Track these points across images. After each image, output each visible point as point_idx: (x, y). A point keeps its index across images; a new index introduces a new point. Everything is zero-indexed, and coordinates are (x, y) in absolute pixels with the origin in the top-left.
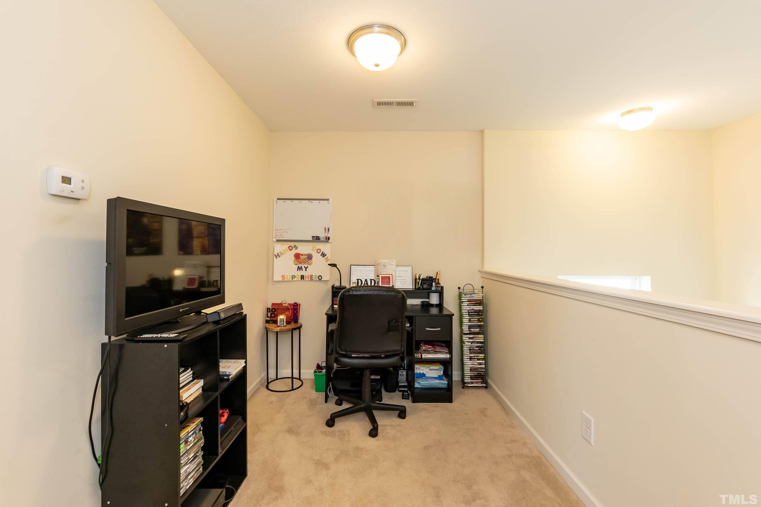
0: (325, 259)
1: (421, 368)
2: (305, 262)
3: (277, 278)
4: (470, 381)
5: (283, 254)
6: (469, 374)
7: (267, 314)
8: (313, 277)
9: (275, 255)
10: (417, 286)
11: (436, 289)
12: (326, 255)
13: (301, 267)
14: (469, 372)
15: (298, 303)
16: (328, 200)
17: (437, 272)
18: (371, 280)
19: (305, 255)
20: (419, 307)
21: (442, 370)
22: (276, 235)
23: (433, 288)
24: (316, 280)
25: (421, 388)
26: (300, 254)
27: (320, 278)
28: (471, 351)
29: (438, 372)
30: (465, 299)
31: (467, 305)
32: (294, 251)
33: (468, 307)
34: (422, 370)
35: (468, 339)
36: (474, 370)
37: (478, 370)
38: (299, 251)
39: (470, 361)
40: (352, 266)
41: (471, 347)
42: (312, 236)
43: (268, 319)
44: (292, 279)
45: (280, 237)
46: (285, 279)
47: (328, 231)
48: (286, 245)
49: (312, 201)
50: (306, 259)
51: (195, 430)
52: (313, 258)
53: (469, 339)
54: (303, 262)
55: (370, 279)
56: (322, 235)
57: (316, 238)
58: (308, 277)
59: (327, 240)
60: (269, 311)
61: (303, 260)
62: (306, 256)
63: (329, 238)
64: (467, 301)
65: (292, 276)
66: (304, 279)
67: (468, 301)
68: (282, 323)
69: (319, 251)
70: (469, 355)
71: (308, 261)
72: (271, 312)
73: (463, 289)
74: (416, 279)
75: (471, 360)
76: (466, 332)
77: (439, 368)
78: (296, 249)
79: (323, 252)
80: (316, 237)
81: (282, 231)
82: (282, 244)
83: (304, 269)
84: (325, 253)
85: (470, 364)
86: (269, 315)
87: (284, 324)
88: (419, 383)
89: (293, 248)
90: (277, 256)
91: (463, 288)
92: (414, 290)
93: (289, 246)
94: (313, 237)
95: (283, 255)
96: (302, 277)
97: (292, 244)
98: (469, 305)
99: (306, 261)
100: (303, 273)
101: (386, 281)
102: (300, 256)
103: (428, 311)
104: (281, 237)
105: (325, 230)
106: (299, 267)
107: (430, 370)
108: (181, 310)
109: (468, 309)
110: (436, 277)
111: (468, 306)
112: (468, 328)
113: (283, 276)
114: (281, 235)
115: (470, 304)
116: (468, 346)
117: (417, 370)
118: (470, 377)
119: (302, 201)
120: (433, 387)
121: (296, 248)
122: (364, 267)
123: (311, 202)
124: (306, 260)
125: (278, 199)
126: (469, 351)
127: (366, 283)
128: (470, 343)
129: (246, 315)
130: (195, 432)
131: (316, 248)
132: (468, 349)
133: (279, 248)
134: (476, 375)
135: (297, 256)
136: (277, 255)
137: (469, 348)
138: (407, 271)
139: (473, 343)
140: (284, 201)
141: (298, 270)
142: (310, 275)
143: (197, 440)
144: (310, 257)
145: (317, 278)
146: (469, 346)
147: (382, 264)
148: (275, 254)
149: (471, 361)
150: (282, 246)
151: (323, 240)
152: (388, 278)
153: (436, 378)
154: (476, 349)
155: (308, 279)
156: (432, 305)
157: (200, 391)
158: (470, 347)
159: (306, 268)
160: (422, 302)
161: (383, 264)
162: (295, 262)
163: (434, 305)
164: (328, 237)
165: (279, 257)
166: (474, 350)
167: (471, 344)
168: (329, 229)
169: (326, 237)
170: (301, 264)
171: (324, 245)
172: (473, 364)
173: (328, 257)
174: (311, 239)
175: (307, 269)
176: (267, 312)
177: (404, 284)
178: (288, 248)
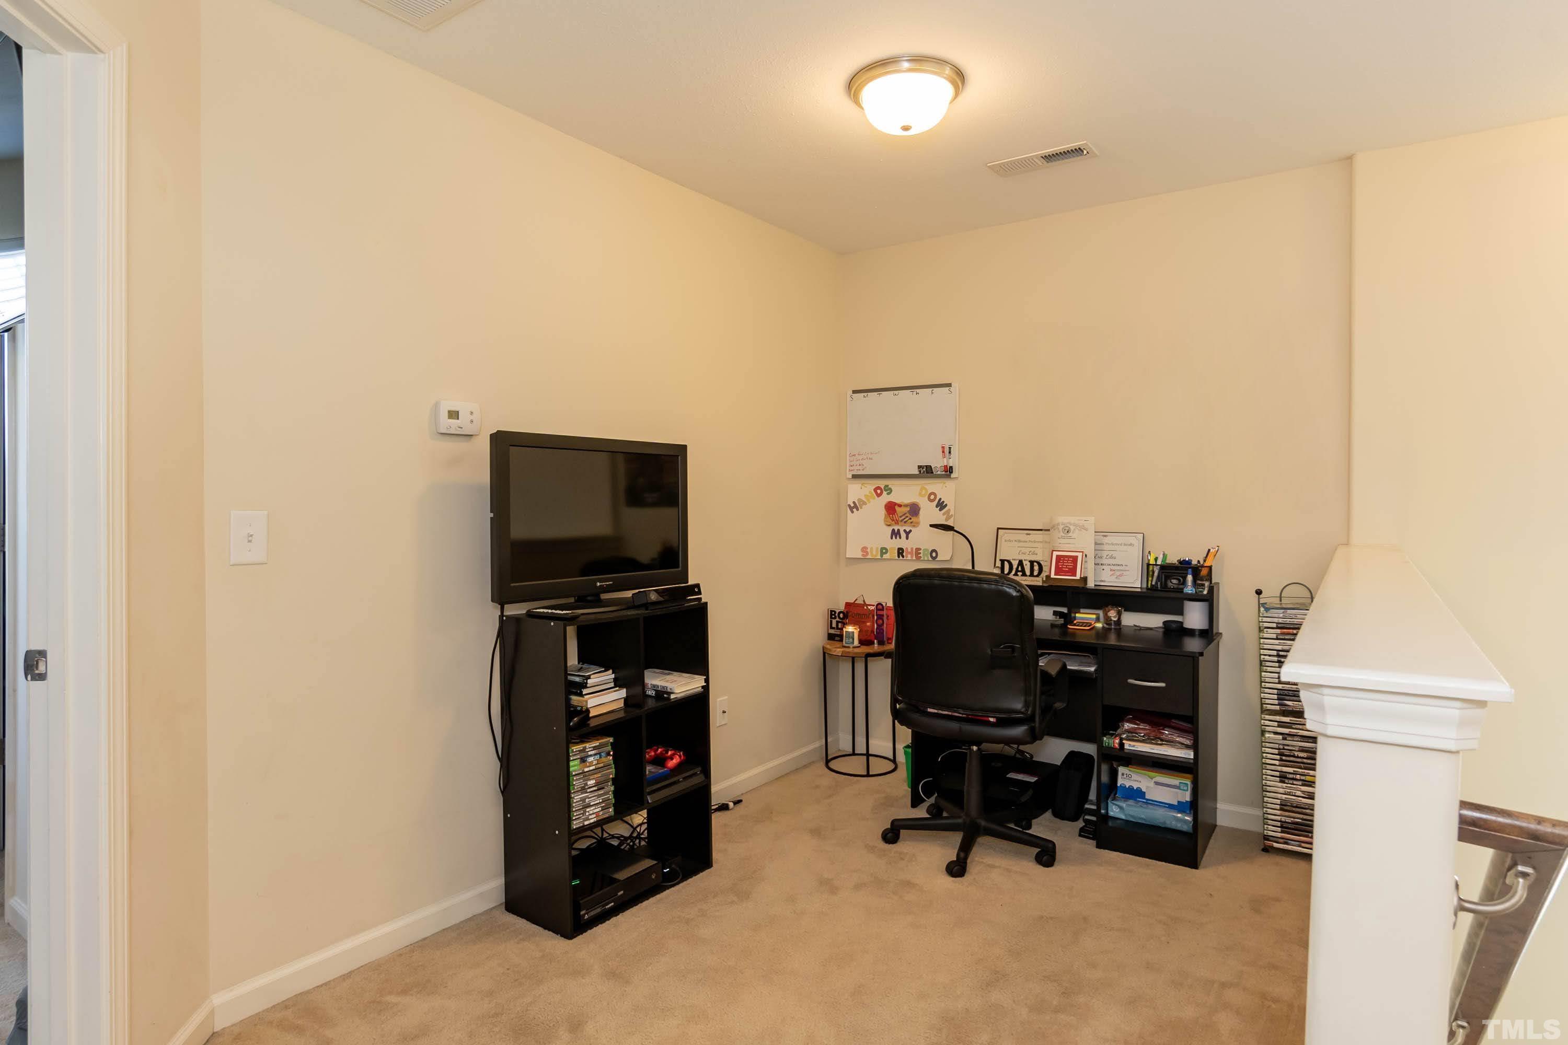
0: (944, 514)
1: (1134, 777)
2: (905, 520)
3: (853, 551)
4: (1279, 835)
5: (865, 503)
6: (1278, 818)
7: (831, 622)
8: (920, 553)
9: (849, 506)
10: (1150, 582)
11: (1196, 592)
12: (946, 505)
13: (899, 530)
14: (1278, 812)
15: (884, 604)
16: (949, 385)
17: (1209, 550)
18: (1032, 563)
19: (906, 506)
20: (1160, 635)
21: (1187, 790)
22: (851, 466)
23: (1189, 589)
24: (926, 559)
25: (1127, 822)
26: (895, 504)
27: (934, 555)
28: (1284, 758)
29: (1177, 793)
30: (1269, 620)
31: (1274, 636)
32: (885, 498)
33: (1277, 642)
34: (1136, 781)
35: (1276, 725)
36: (1294, 809)
37: (1304, 811)
38: (894, 498)
39: (1280, 784)
40: (999, 530)
41: (1286, 747)
42: (918, 466)
43: (832, 631)
44: (882, 556)
45: (858, 468)
46: (867, 553)
47: (950, 452)
48: (871, 485)
49: (918, 391)
50: (908, 515)
51: (601, 751)
52: (921, 512)
53: (1279, 726)
54: (902, 521)
55: (1030, 561)
56: (938, 463)
57: (926, 469)
58: (911, 553)
59: (948, 473)
60: (833, 616)
61: (901, 517)
62: (908, 509)
63: (951, 468)
64: (1274, 625)
65: (882, 549)
66: (903, 557)
67: (1277, 628)
68: (851, 640)
69: (932, 497)
70: (1279, 768)
71: (910, 519)
72: (838, 619)
73: (1281, 597)
74: (1148, 565)
75: (1284, 782)
76: (1269, 707)
77: (1180, 783)
78: (888, 494)
79: (940, 499)
80: (925, 467)
81: (860, 457)
82: (864, 483)
83: (903, 535)
84: (943, 502)
85: (1281, 790)
86: (834, 625)
87: (853, 643)
88: (1121, 808)
89: (884, 492)
90: (853, 508)
91: (1281, 594)
92: (1145, 590)
93: (876, 488)
94: (920, 467)
95: (864, 506)
96: (900, 552)
97: (882, 483)
98: (1281, 637)
99: (907, 519)
100: (902, 543)
101: (1066, 566)
102: (897, 508)
103: (1179, 645)
104: (860, 470)
105: (943, 452)
106: (893, 530)
107: (1156, 784)
108: (598, 584)
109: (1279, 648)
110: (1205, 561)
111: (1277, 639)
112: (1276, 697)
113: (864, 550)
114: (860, 465)
115: (1282, 634)
116: (1277, 745)
117: (1125, 778)
118: (1279, 824)
119: (898, 391)
120: (1156, 823)
121: (890, 491)
122: (1027, 534)
123: (915, 393)
124: (907, 517)
125: (854, 392)
126: (1278, 757)
127: (1020, 569)
128: (1281, 737)
129: (706, 603)
130: (600, 754)
131: (926, 490)
132: (1276, 751)
133: (856, 491)
134: (1297, 823)
135: (891, 508)
136: (852, 505)
137: (1279, 749)
138: (1131, 545)
139: (1290, 739)
140: (865, 394)
141: (892, 538)
142: (916, 549)
143: (602, 765)
144: (914, 510)
145: (929, 555)
146: (1279, 744)
147: (1061, 527)
148: (848, 503)
149: (1285, 785)
150: (863, 486)
151: (939, 473)
152: (1071, 559)
153: (1171, 807)
154: (1299, 755)
155: (912, 557)
156: (1191, 633)
157: (621, 704)
158: (1281, 747)
159: (908, 533)
160: (1165, 623)
161: (1063, 529)
162: (887, 521)
163: (1197, 633)
164: (948, 468)
165: (858, 510)
166: (1294, 756)
167: (1284, 739)
168: (950, 448)
169: (945, 467)
170: (898, 524)
171: (941, 485)
172: (1290, 792)
173: (949, 510)
174: (917, 473)
175: (909, 535)
176: (831, 618)
177: (1121, 575)
178: (873, 491)
